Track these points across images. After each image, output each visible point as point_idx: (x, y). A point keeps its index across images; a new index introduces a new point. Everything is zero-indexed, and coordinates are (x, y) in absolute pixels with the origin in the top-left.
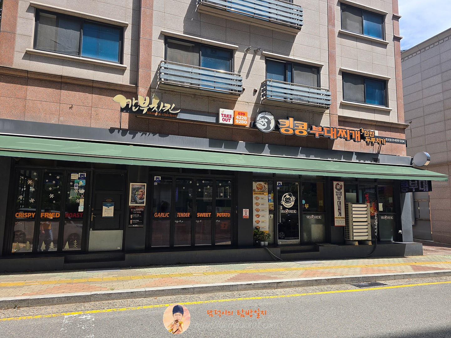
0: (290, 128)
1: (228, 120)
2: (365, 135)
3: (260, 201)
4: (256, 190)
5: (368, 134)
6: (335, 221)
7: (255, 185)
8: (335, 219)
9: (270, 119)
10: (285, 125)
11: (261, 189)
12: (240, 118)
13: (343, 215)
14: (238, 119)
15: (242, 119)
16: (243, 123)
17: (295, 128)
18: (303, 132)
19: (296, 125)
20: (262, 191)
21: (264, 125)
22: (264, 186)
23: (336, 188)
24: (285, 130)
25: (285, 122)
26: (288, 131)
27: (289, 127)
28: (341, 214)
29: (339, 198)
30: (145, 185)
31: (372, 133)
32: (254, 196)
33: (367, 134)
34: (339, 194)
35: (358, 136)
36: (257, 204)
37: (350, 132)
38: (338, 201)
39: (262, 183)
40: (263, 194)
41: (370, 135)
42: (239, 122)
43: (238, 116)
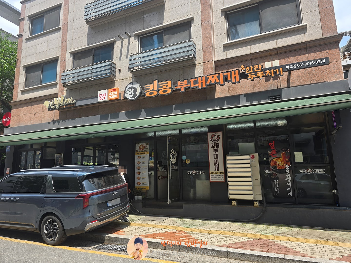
0: (155, 90)
1: (104, 98)
2: (247, 72)
3: (141, 160)
4: (139, 151)
5: (252, 70)
6: (211, 176)
7: (138, 147)
8: (211, 174)
9: (137, 88)
10: (150, 89)
11: (143, 149)
12: (112, 94)
13: (221, 169)
14: (111, 95)
15: (114, 94)
16: (115, 97)
17: (159, 89)
18: (167, 91)
19: (160, 85)
20: (144, 151)
21: (131, 94)
22: (146, 146)
23: (212, 140)
24: (150, 94)
25: (150, 86)
26: (152, 93)
27: (153, 90)
28: (218, 168)
29: (215, 151)
30: (62, 155)
31: (259, 66)
32: (137, 156)
33: (250, 70)
34: (215, 146)
35: (235, 77)
36: (139, 163)
37: (224, 74)
38: (214, 154)
39: (144, 144)
40: (145, 153)
41: (255, 70)
42: (112, 98)
43: (110, 93)
